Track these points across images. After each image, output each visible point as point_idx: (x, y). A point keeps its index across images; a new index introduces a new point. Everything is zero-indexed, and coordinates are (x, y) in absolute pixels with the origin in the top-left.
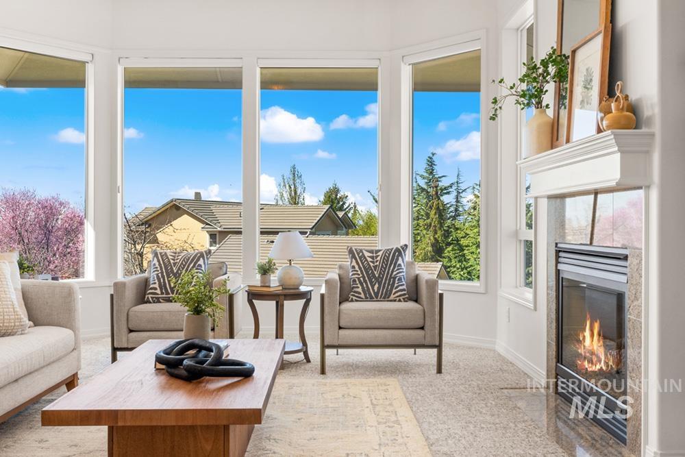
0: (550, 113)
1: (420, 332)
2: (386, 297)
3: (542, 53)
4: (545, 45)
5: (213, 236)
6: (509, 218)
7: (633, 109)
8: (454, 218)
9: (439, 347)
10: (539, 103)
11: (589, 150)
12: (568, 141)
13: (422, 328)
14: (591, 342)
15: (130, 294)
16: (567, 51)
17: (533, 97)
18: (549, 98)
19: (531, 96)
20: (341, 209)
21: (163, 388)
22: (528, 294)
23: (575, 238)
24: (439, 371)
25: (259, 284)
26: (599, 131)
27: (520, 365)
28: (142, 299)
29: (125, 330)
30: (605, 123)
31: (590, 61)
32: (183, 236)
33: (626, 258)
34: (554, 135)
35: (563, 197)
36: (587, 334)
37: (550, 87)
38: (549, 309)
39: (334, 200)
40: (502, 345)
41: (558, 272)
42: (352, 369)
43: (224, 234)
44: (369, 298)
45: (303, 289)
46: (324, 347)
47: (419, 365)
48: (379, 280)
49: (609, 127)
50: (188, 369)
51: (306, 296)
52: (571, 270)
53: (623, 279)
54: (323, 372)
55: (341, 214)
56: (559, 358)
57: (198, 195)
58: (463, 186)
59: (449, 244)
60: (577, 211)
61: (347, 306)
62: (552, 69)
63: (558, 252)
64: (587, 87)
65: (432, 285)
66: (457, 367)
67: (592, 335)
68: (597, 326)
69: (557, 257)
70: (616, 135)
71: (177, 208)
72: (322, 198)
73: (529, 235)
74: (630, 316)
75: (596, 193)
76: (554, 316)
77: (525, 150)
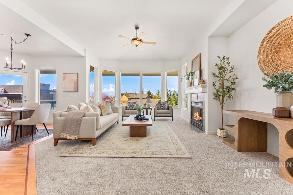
0: (190, 81)
1: (169, 114)
2: (164, 109)
3: (189, 72)
4: (189, 71)
5: (129, 99)
6: (183, 97)
7: (204, 81)
8: (170, 96)
9: (172, 117)
10: (188, 79)
11: (197, 87)
12: (193, 85)
13: (170, 114)
14: (196, 115)
15: (125, 108)
16: (193, 72)
17: (188, 78)
18: (190, 78)
19: (187, 78)
20: (150, 94)
21: (136, 121)
22: (186, 109)
23: (194, 99)
24: (172, 120)
25: (144, 107)
26: (199, 84)
27: (185, 120)
28: (126, 109)
29: (124, 114)
30: (200, 83)
31: (197, 74)
32: (124, 99)
33: (203, 103)
34: (191, 84)
35: (192, 94)
36: (196, 114)
37: (190, 77)
38: (190, 110)
39: (149, 93)
40: (182, 117)
41: (191, 105)
42: (159, 120)
43: (131, 99)
44: (161, 109)
45: (151, 108)
46: (154, 117)
47: (169, 120)
48: (163, 106)
49: (201, 84)
50: (140, 119)
51: (151, 109)
52: (194, 105)
53: (202, 106)
54: (154, 120)
55: (151, 95)
56: (192, 118)
57: (126, 92)
58: (172, 91)
59: (169, 101)
60: (194, 96)
61: (158, 110)
62: (191, 74)
63: (191, 102)
64: (196, 77)
65: (171, 107)
66: (175, 120)
67: (197, 114)
68: (198, 113)
69: (191, 103)
70: (201, 85)
71: (123, 94)
72: (147, 92)
73: (187, 99)
74: (203, 112)
75: (198, 93)
76: (191, 112)
77: (186, 86)
